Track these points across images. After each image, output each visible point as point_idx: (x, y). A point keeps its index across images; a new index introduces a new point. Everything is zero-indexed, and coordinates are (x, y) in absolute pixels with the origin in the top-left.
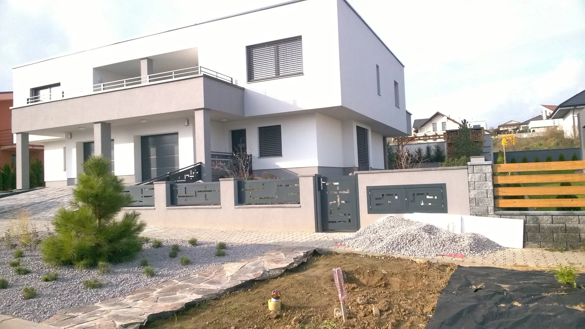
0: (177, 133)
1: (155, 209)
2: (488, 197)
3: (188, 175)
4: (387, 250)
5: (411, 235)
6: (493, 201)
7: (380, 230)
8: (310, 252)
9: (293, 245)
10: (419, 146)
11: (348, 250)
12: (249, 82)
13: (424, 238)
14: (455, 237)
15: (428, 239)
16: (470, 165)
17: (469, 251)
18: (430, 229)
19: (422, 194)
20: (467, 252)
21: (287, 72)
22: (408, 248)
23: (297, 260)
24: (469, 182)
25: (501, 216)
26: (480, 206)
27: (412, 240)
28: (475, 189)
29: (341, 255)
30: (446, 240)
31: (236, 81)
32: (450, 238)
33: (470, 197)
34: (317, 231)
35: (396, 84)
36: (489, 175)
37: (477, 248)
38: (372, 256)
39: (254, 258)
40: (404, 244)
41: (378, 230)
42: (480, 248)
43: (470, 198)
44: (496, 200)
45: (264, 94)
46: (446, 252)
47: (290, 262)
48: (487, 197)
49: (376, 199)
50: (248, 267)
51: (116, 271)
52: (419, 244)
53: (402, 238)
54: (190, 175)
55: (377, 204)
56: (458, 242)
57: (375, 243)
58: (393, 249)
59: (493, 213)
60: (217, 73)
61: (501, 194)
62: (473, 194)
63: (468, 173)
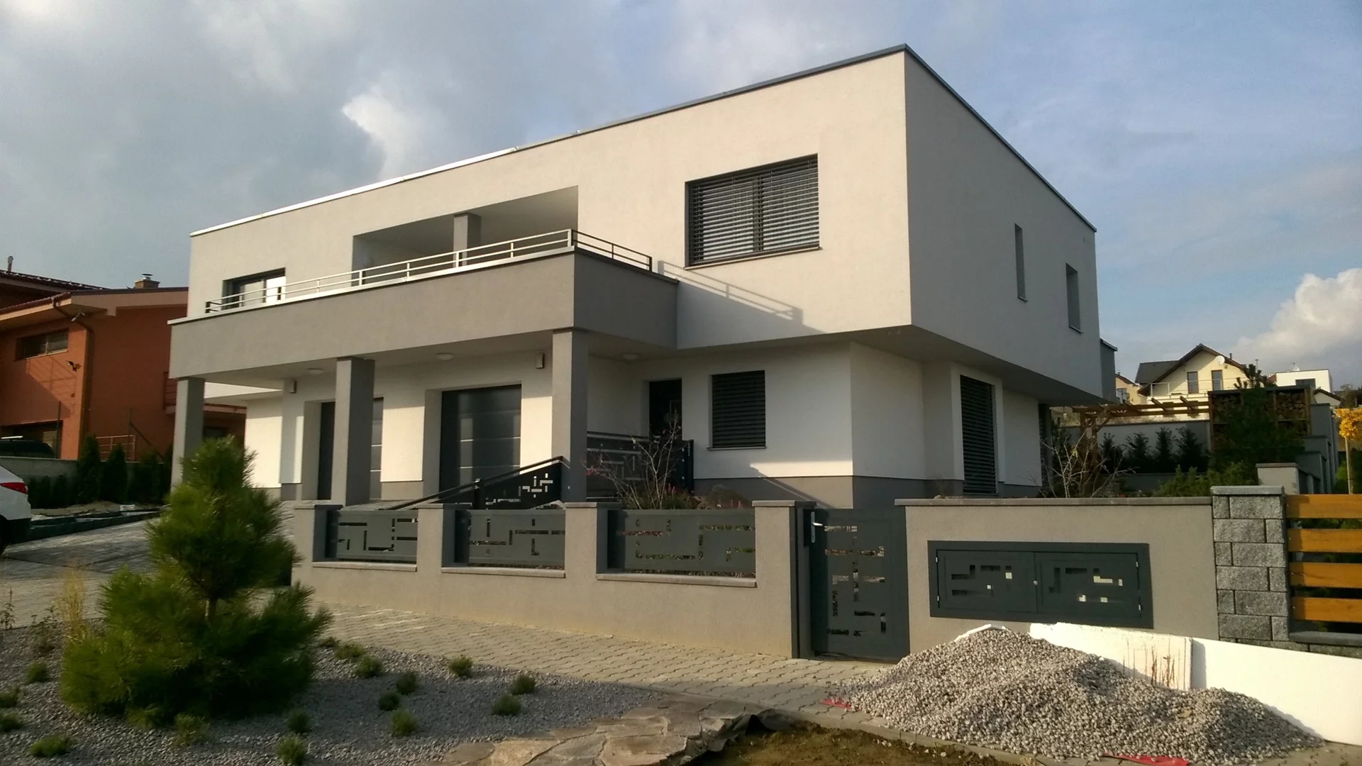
0: (519, 387)
1: (416, 571)
2: (1271, 589)
3: (527, 488)
4: (959, 729)
5: (1037, 690)
6: (1285, 601)
7: (954, 667)
8: (743, 720)
9: (709, 693)
10: (1138, 430)
11: (851, 721)
12: (690, 266)
13: (1072, 701)
14: (1167, 704)
15: (1084, 706)
16: (1219, 496)
17: (1203, 747)
18: (1098, 674)
19: (1083, 570)
20: (1196, 750)
21: (781, 244)
22: (1021, 729)
23: (699, 742)
24: (1215, 542)
25: (1309, 646)
26: (1246, 614)
27: (1037, 703)
28: (1233, 565)
29: (826, 736)
30: (1138, 711)
31: (661, 264)
32: (1153, 704)
33: (1219, 587)
34: (797, 654)
35: (1071, 273)
36: (1275, 526)
37: (1231, 740)
38: (915, 744)
39: (588, 727)
40: (1014, 716)
41: (950, 666)
42: (1239, 740)
43: (1217, 590)
44: (1294, 598)
45: (725, 295)
46: (1134, 747)
47: (674, 751)
48: (1269, 590)
49: (954, 577)
50: (557, 755)
51: (222, 740)
52: (1057, 719)
53: (1007, 698)
54: (531, 488)
55: (955, 592)
56: (1176, 717)
57: (932, 705)
58: (979, 728)
59: (1286, 636)
60: (613, 244)
61: (1309, 582)
62: (1227, 577)
63: (1213, 518)
